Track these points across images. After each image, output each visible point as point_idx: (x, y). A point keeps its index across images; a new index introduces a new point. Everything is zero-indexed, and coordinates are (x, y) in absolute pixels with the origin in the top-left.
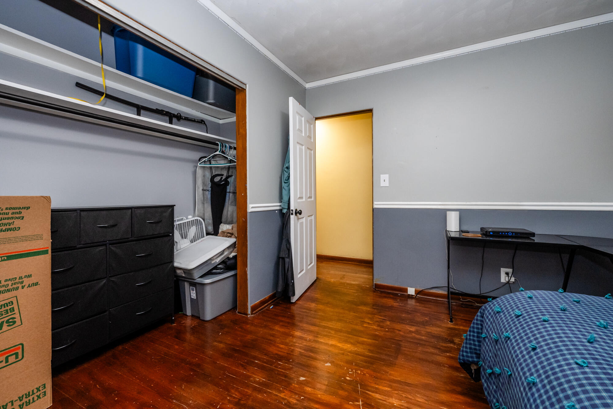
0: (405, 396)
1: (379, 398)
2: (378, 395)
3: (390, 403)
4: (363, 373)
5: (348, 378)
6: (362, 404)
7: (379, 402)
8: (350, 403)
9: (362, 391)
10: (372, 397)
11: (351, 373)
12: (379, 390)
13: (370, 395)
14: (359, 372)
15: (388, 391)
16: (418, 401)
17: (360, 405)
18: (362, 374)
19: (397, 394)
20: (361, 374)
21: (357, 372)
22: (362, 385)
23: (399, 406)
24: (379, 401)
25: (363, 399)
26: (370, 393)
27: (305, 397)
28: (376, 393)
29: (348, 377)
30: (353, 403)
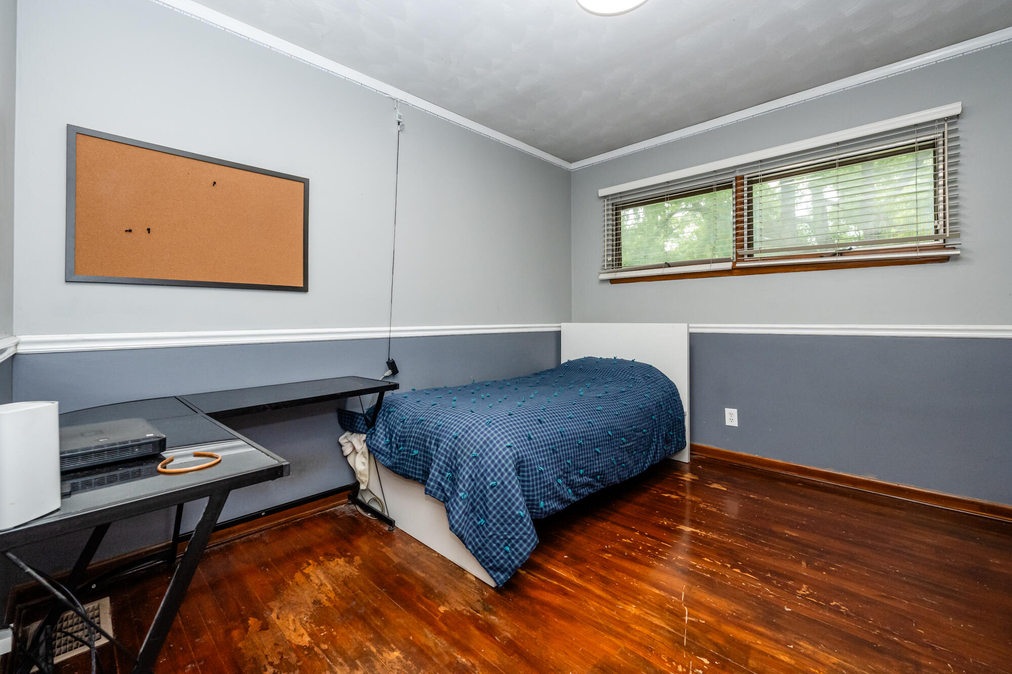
0: (612, 612)
1: (654, 619)
2: (656, 622)
3: (641, 610)
4: (672, 665)
5: (706, 661)
6: (684, 616)
7: (657, 613)
8: (704, 622)
9: (682, 634)
10: (665, 622)
11: (699, 669)
12: (651, 629)
13: (668, 625)
14: (680, 668)
15: (636, 623)
16: (598, 603)
17: (688, 616)
18: (674, 663)
19: (625, 618)
20: (677, 664)
21: (685, 670)
22: (678, 643)
23: (629, 603)
24: (656, 615)
25: (682, 623)
26: (667, 627)
27: (786, 646)
28: (657, 626)
29: (706, 665)
30: (699, 621)
